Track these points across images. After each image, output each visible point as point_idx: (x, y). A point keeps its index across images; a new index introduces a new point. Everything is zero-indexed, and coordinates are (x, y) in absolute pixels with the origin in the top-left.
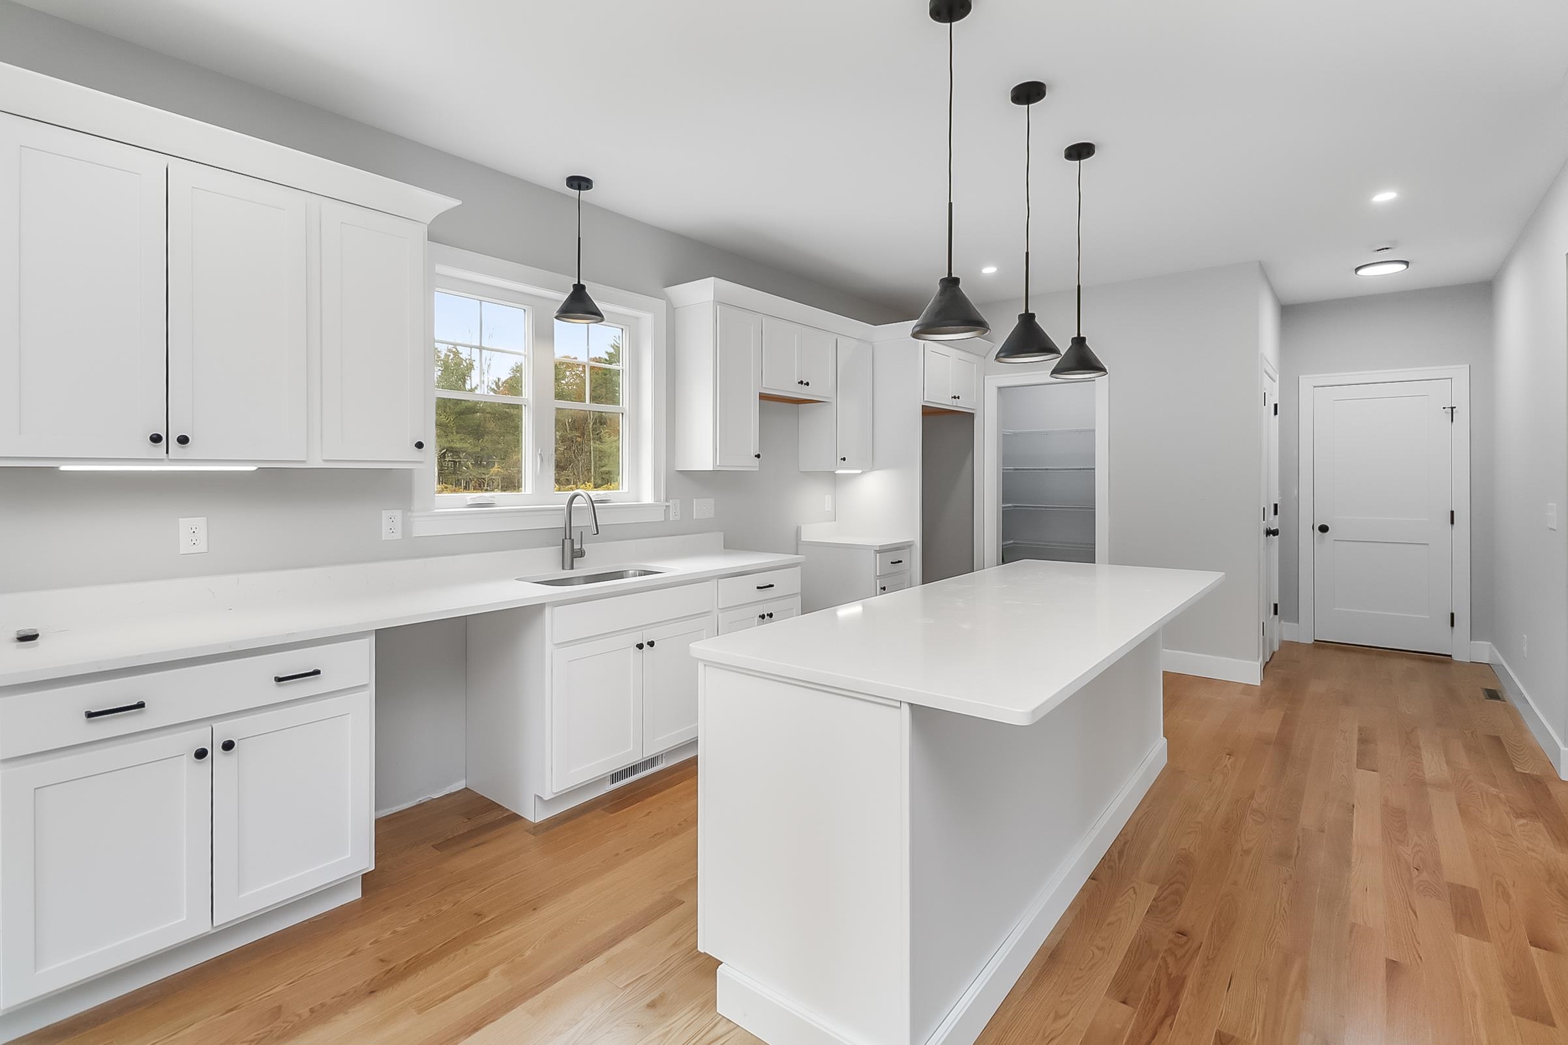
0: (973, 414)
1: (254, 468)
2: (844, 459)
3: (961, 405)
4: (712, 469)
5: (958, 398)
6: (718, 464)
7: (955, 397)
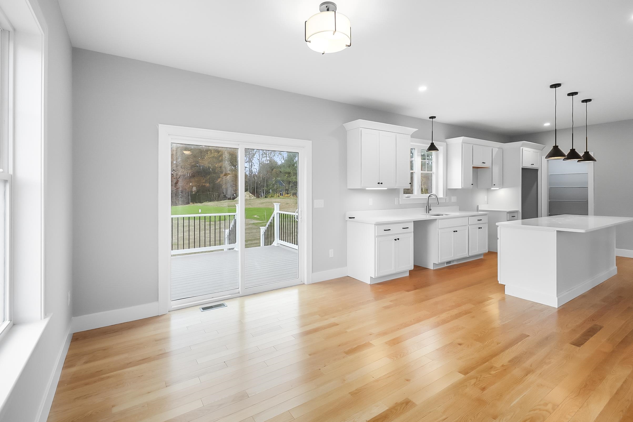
0: (538, 169)
1: (386, 189)
2: (495, 185)
3: (534, 167)
4: (461, 188)
5: (533, 164)
6: (463, 187)
7: (532, 164)
